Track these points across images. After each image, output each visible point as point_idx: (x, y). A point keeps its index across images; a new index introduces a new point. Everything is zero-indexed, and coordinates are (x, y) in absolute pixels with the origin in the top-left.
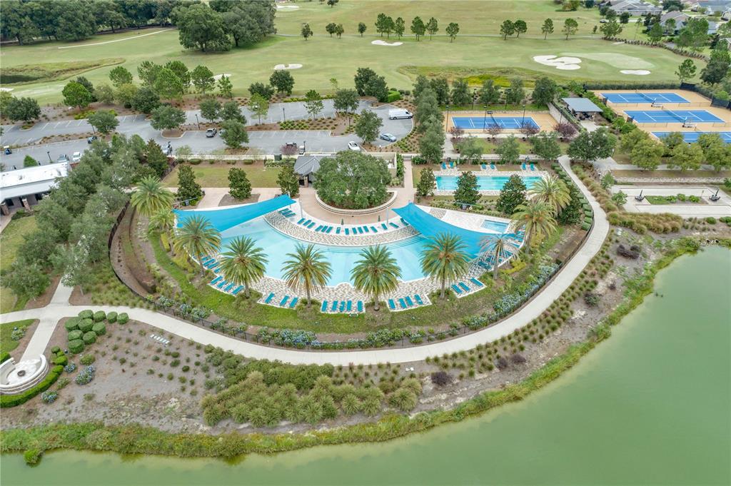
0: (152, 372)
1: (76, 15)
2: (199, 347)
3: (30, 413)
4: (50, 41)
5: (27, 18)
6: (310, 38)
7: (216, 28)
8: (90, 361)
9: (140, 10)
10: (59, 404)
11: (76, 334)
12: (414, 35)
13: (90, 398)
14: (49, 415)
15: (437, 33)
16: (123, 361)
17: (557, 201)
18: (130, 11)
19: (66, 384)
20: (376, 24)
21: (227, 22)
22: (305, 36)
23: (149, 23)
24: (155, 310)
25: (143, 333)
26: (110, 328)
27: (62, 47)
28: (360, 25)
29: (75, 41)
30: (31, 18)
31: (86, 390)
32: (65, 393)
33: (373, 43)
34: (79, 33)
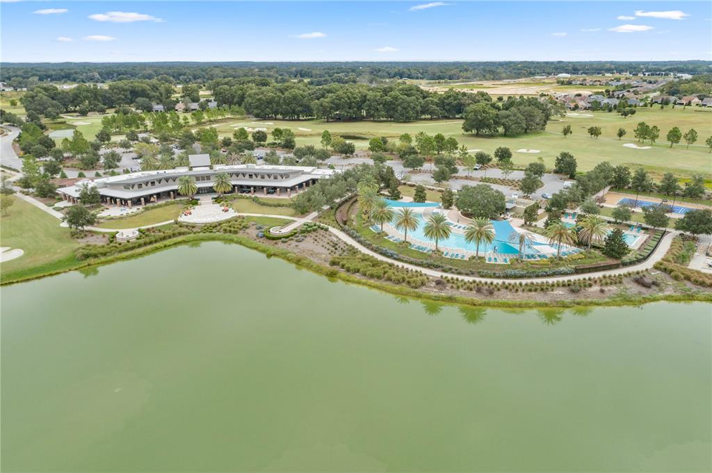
0: (323, 246)
1: (409, 106)
2: (347, 245)
3: (276, 243)
4: (391, 121)
5: (381, 106)
6: (569, 135)
7: (488, 120)
8: (306, 237)
9: (453, 106)
10: (285, 244)
11: (306, 227)
12: (670, 143)
13: (297, 246)
14: (281, 246)
15: (695, 144)
16: (316, 240)
17: (583, 228)
18: (446, 107)
19: (292, 239)
20: (635, 131)
21: (500, 117)
22: (565, 134)
23: (457, 116)
24: (341, 230)
25: (330, 236)
26: (319, 230)
27: (394, 125)
28: (620, 130)
29: (405, 122)
30: (383, 106)
31: (297, 244)
32: (289, 242)
33: (625, 145)
34: (407, 118)
